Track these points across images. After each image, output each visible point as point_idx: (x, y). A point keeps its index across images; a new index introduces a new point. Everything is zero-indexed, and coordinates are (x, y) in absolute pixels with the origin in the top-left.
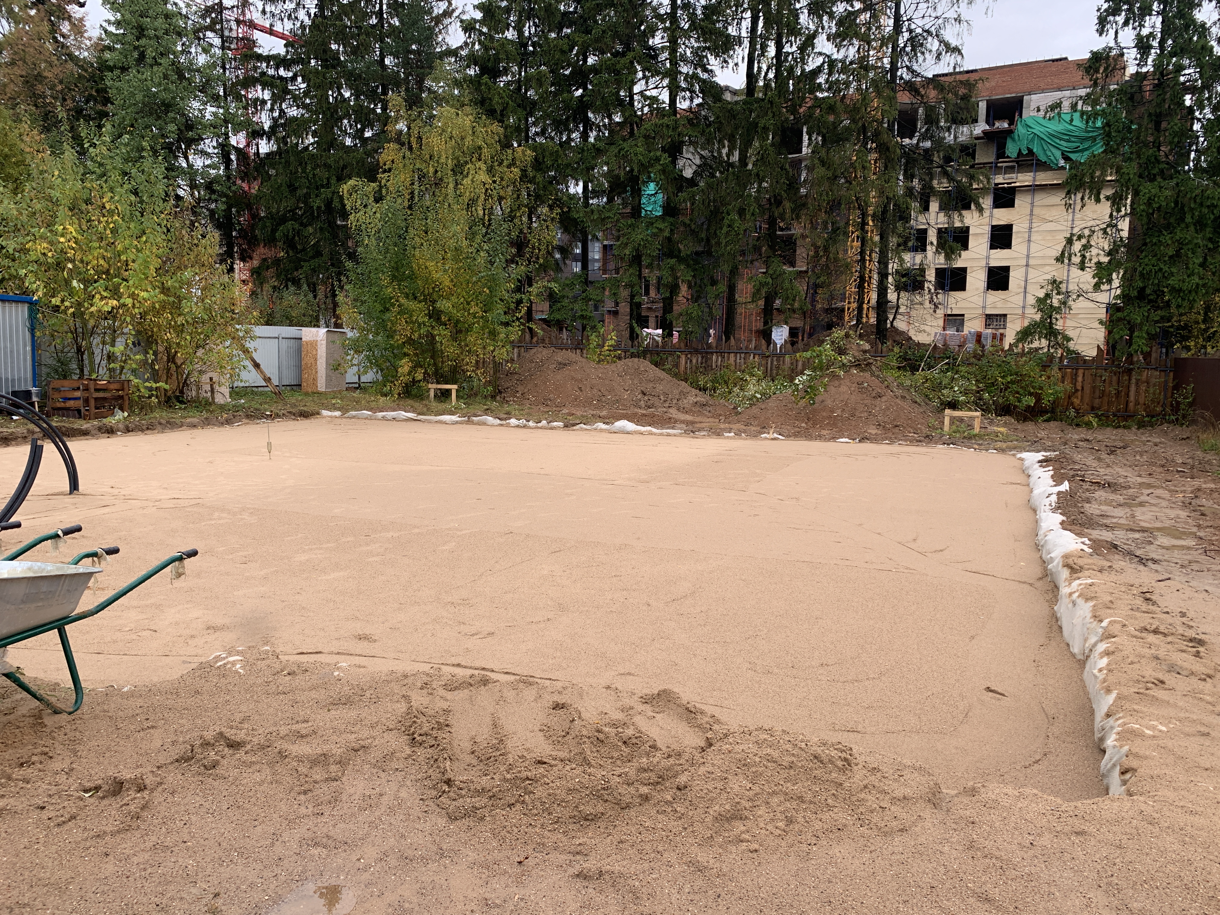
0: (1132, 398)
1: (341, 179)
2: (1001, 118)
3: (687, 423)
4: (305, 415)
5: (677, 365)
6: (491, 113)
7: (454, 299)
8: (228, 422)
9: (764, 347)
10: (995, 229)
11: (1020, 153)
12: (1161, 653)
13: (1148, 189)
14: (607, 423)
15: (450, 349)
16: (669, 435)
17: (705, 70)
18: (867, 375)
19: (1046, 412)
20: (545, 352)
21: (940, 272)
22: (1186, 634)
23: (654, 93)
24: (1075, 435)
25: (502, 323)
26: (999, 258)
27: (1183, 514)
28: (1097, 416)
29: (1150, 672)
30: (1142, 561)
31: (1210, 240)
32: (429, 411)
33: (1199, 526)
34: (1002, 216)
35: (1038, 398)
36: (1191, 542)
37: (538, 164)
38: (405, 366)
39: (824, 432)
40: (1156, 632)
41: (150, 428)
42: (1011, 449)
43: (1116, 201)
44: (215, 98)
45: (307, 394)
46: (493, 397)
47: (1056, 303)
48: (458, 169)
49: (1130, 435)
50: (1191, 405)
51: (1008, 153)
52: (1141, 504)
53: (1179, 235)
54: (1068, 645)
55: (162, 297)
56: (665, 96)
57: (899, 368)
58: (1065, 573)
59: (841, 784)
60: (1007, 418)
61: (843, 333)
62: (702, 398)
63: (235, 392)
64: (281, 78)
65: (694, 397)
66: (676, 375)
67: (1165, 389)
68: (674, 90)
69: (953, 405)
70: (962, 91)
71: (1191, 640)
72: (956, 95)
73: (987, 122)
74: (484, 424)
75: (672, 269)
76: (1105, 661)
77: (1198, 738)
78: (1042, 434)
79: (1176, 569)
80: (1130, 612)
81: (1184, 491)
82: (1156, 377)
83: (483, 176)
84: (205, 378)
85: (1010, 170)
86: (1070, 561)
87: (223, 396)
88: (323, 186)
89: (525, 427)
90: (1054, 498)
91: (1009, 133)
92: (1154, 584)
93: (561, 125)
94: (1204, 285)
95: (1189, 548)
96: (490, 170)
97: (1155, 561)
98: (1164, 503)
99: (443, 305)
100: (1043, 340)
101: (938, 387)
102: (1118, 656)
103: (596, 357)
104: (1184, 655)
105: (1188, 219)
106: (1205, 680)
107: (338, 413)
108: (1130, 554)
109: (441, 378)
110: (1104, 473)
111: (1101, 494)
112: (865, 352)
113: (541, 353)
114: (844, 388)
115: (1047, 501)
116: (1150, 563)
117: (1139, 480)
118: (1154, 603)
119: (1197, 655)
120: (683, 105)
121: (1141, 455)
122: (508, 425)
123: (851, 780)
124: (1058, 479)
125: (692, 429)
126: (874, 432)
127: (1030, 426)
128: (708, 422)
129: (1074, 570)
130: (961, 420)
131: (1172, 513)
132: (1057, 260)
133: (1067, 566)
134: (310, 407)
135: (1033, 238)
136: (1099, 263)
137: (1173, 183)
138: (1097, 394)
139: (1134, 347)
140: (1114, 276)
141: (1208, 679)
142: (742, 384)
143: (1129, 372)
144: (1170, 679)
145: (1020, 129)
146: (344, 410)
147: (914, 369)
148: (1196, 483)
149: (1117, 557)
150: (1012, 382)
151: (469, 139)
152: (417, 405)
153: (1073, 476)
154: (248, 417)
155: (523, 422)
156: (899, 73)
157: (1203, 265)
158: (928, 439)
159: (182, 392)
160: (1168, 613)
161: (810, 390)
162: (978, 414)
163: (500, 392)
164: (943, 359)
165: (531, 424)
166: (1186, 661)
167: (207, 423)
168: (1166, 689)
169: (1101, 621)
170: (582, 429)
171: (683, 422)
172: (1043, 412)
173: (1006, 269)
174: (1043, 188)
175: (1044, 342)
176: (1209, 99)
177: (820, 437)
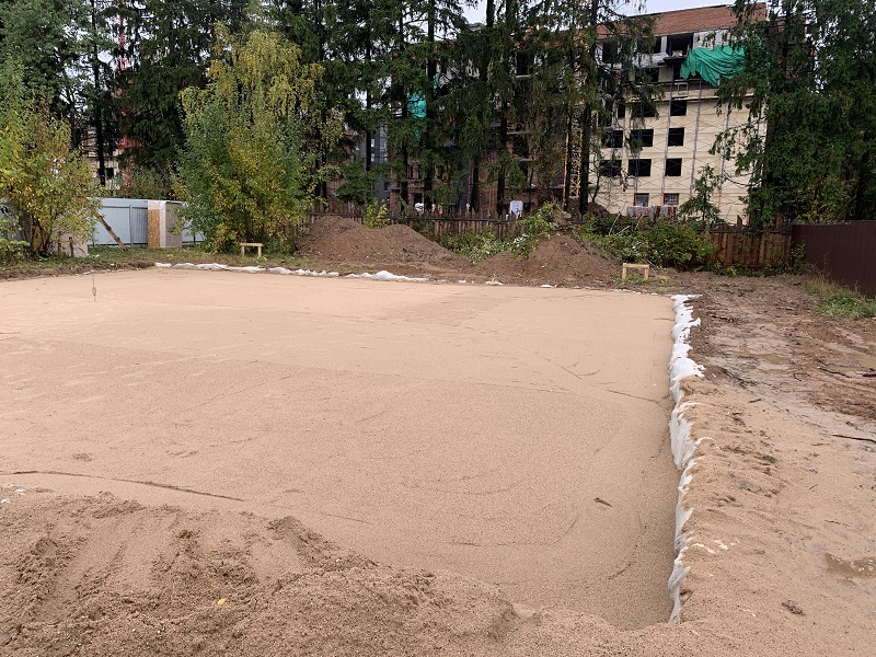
0: (762, 254)
1: (180, 87)
2: (677, 49)
3: (433, 273)
4: (142, 266)
5: (432, 230)
6: (293, 38)
7: (259, 178)
8: (79, 271)
9: (496, 216)
10: (672, 131)
11: (690, 75)
12: (737, 471)
13: (778, 98)
14: (371, 273)
15: (257, 216)
16: (417, 282)
17: (456, 8)
18: (568, 237)
19: (700, 264)
20: (332, 219)
21: (632, 163)
22: (761, 452)
23: (416, 24)
24: (718, 281)
25: (296, 197)
26: (675, 152)
27: (783, 343)
28: (736, 268)
29: (724, 489)
30: (742, 384)
31: (820, 138)
32: (238, 264)
33: (794, 353)
34: (677, 122)
35: (694, 254)
36: (785, 367)
37: (328, 77)
38: (222, 229)
39: (533, 280)
40: (737, 450)
41: (12, 276)
42: (668, 292)
43: (754, 109)
44: (84, 24)
45: (152, 250)
46: (292, 253)
47: (709, 185)
48: (267, 81)
49: (757, 282)
50: (802, 259)
51: (682, 75)
52: (754, 336)
53: (798, 133)
54: (673, 457)
55: (24, 174)
56: (425, 27)
57: (594, 232)
58: (680, 395)
59: (402, 624)
60: (671, 269)
61: (551, 205)
62: (449, 254)
63: (93, 249)
64: (137, 9)
65: (443, 253)
66: (432, 238)
67: (786, 249)
68: (432, 23)
69: (631, 260)
70: (644, 26)
71: (764, 458)
72: (640, 28)
73: (667, 52)
74: (279, 273)
75: (429, 157)
76: (690, 478)
77: (753, 557)
78: (695, 281)
79: (768, 391)
80: (720, 432)
81: (788, 325)
82: (779, 239)
83: (285, 85)
84: (65, 237)
85: (683, 87)
86: (685, 385)
87: (81, 251)
88: (167, 93)
89: (309, 275)
90: (688, 331)
91: (683, 60)
92: (747, 405)
93: (348, 49)
94: (815, 171)
95: (782, 372)
96: (291, 81)
97: (753, 384)
98: (771, 335)
99: (251, 182)
100: (699, 212)
101: (621, 246)
102: (701, 473)
103: (371, 223)
104: (757, 472)
105: (805, 122)
106: (770, 496)
107: (169, 265)
108: (736, 377)
109: (249, 237)
110: (732, 311)
111: (725, 327)
112: (567, 220)
113: (329, 220)
114: (550, 247)
115: (682, 334)
116: (749, 386)
117: (757, 316)
118: (743, 423)
119: (767, 472)
120: (439, 35)
121: (763, 297)
122: (297, 274)
123: (413, 620)
124: (695, 316)
125: (435, 278)
126: (570, 279)
127: (687, 275)
128: (451, 272)
129: (688, 392)
130: (636, 270)
131: (775, 343)
132: (710, 152)
133: (683, 388)
134: (149, 260)
135: (699, 138)
136: (740, 154)
137: (795, 95)
138: (737, 251)
139: (764, 217)
140: (751, 164)
141: (773, 495)
142: (480, 243)
143: (760, 235)
144: (740, 496)
145: (691, 58)
146: (173, 262)
147: (605, 232)
148: (798, 318)
149: (724, 380)
150: (676, 242)
151: (274, 56)
152: (230, 259)
153: (707, 314)
154: (95, 267)
155: (308, 272)
156: (599, 12)
157: (815, 156)
158: (610, 285)
159: (45, 248)
160: (751, 432)
161: (525, 249)
162: (647, 266)
163: (297, 249)
164: (626, 225)
165: (314, 273)
166: (757, 478)
167: (61, 272)
168: (735, 506)
169: (696, 440)
170: (353, 278)
171: (430, 272)
172: (698, 264)
173: (679, 161)
174: (706, 101)
175: (700, 213)
176: (823, 33)
177: (529, 284)
